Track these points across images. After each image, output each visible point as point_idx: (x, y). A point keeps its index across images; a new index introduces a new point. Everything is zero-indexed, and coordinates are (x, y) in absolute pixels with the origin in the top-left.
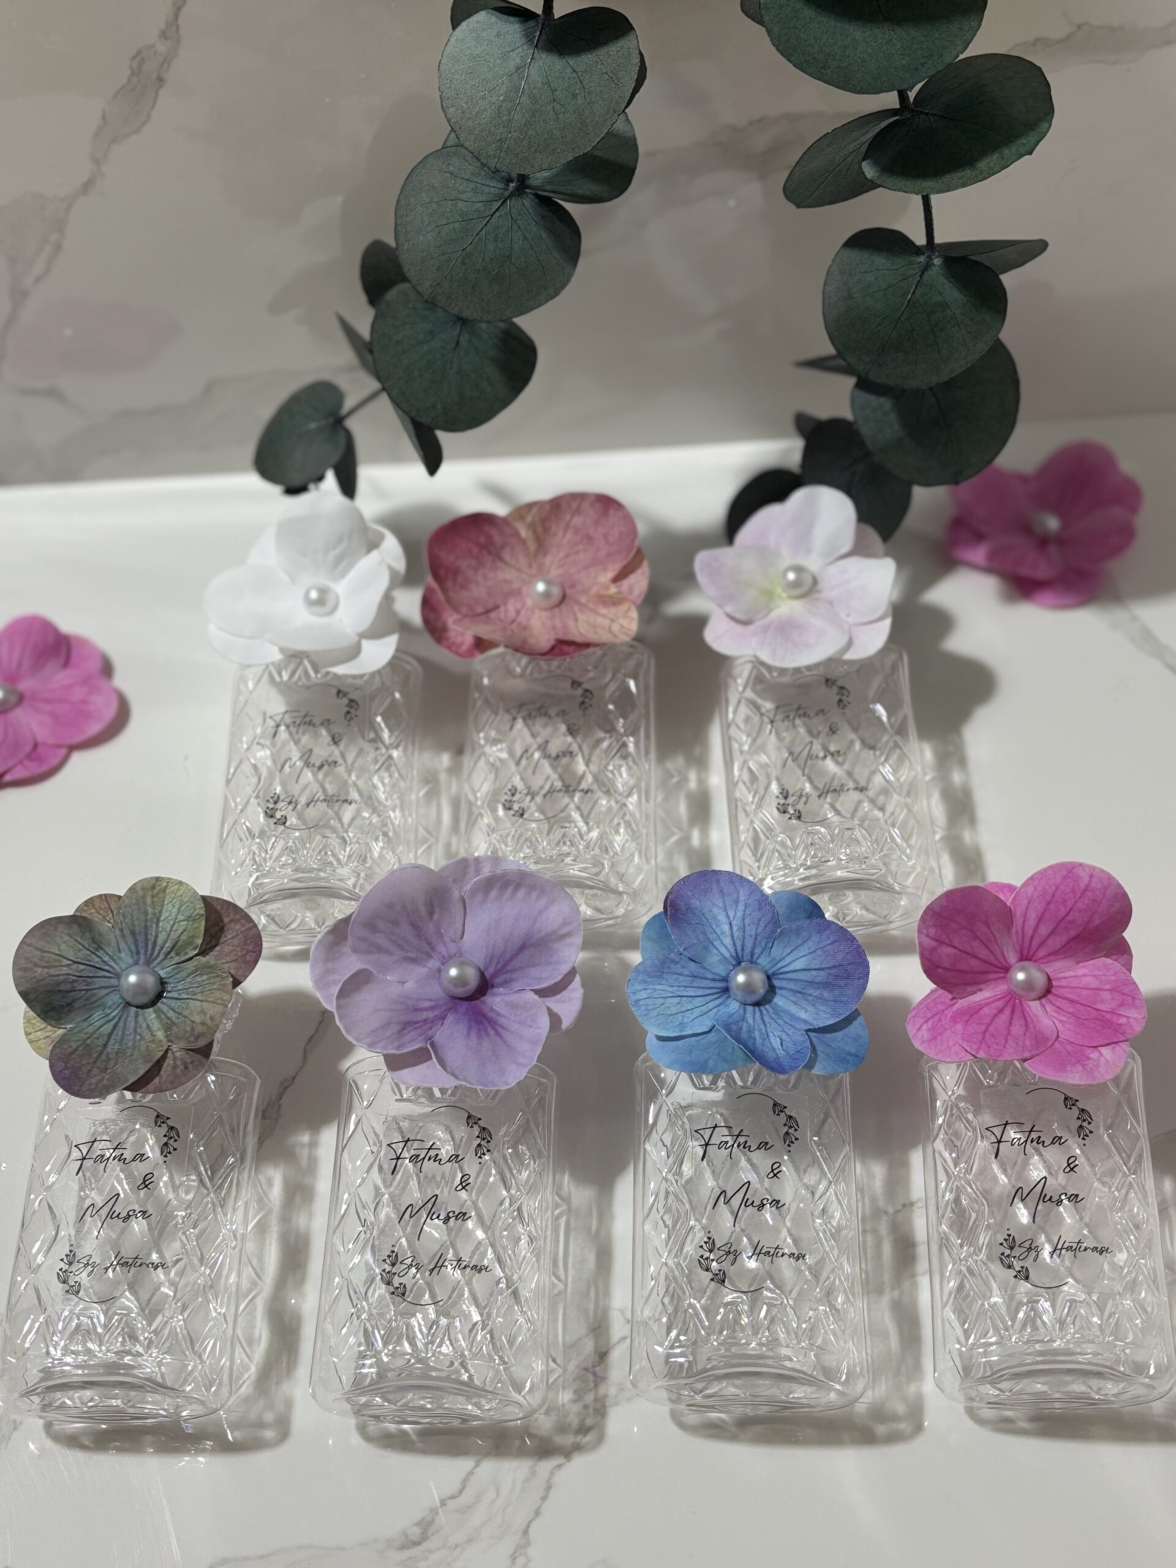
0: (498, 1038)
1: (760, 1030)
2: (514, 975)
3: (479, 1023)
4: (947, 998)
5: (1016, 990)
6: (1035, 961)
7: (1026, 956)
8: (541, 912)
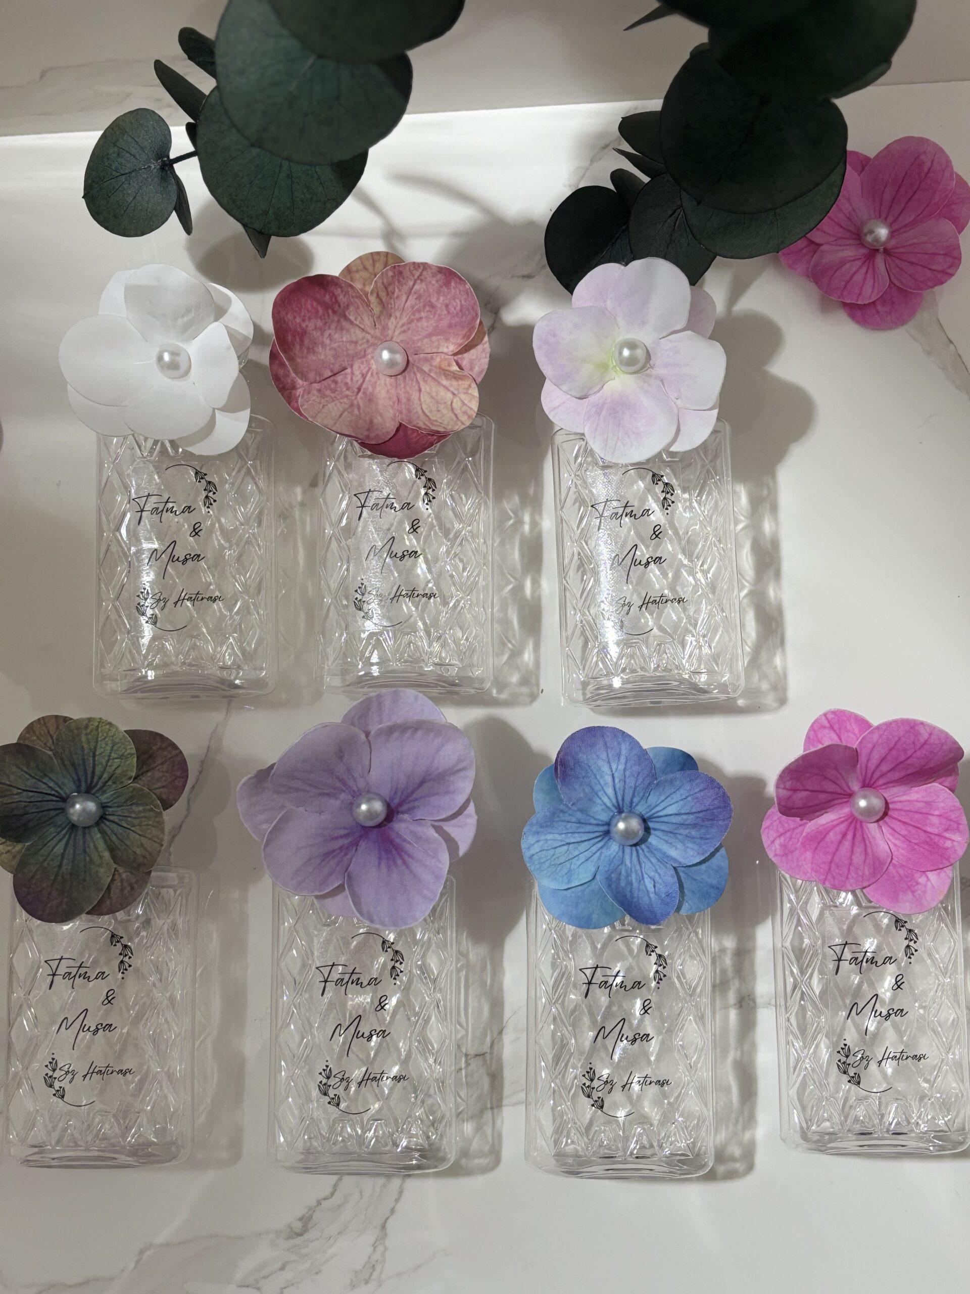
0: (404, 867)
1: (636, 872)
2: (416, 803)
3: (388, 851)
4: (798, 819)
5: (860, 817)
6: (874, 788)
7: (868, 784)
8: (438, 750)
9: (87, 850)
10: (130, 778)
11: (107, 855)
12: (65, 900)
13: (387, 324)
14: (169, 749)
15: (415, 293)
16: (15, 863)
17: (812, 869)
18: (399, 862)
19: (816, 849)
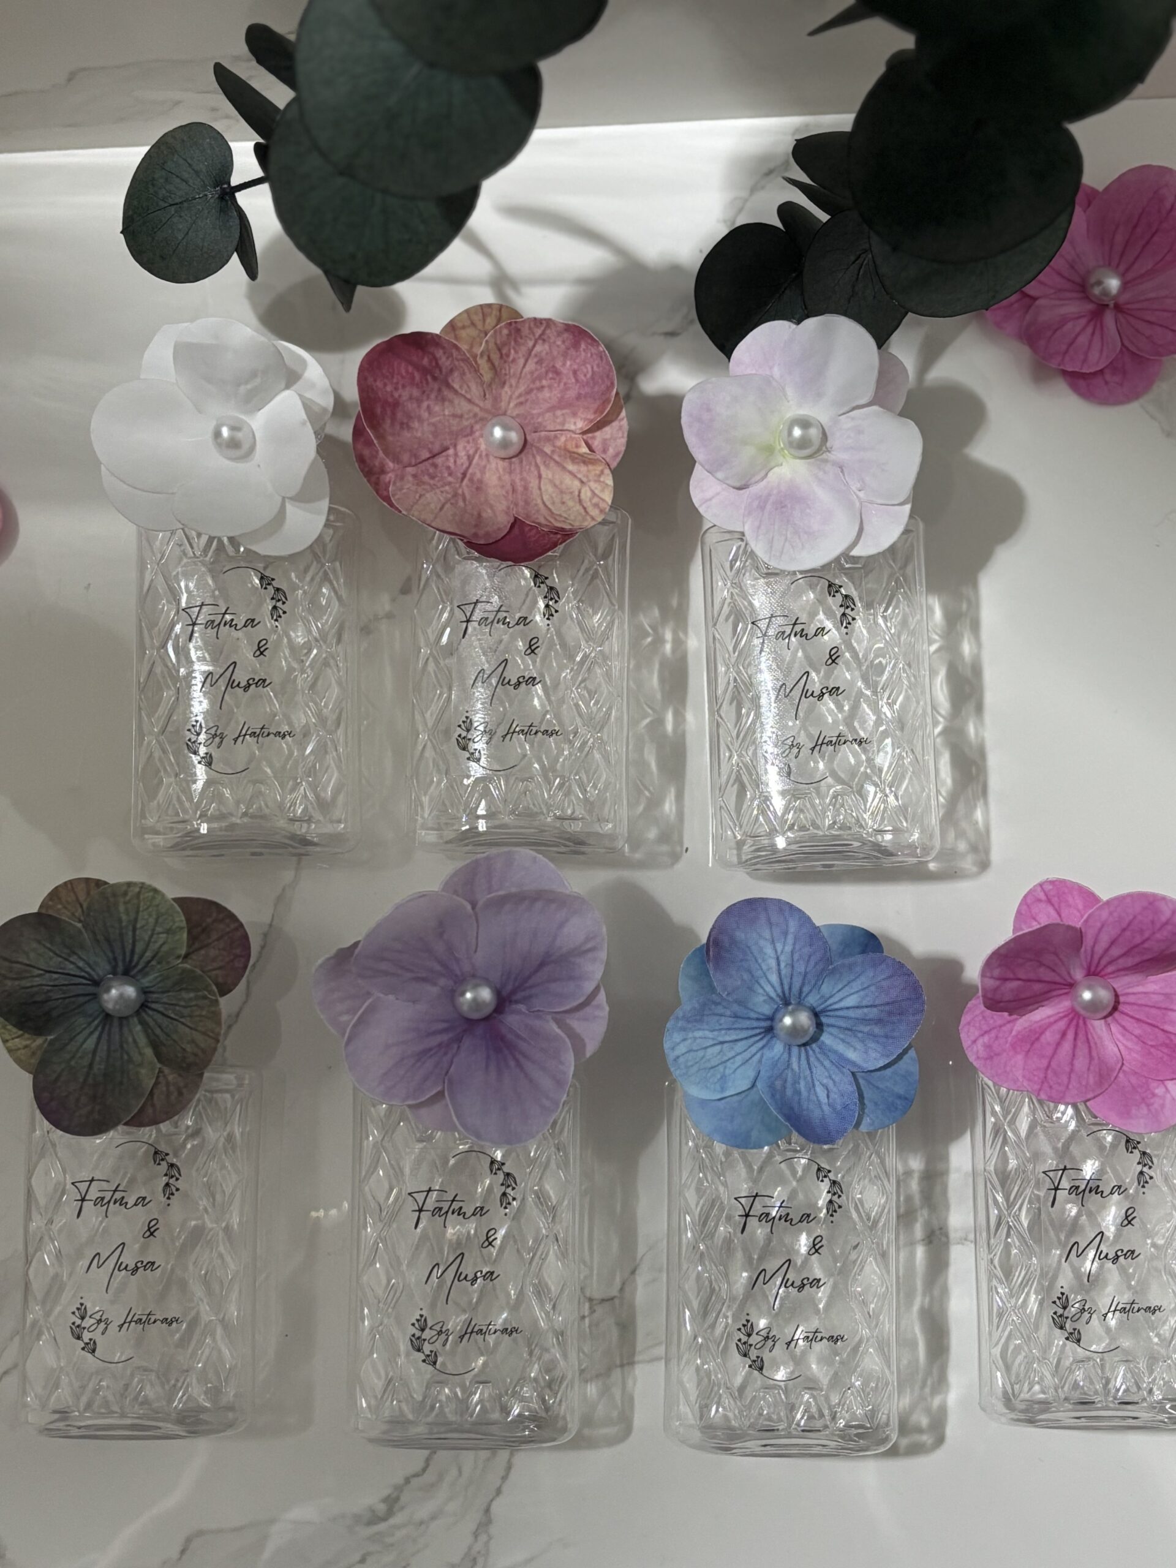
0: (518, 1069)
1: (806, 1078)
2: (533, 991)
3: (498, 1051)
4: (1006, 1014)
5: (1082, 1012)
6: (1102, 977)
7: (1094, 972)
8: (562, 925)
9: (125, 1046)
10: (178, 957)
11: (149, 1052)
12: (97, 1108)
13: (500, 394)
14: (227, 921)
15: (536, 355)
16: (34, 1061)
17: (1024, 1077)
18: (512, 1063)
19: (1029, 1051)
